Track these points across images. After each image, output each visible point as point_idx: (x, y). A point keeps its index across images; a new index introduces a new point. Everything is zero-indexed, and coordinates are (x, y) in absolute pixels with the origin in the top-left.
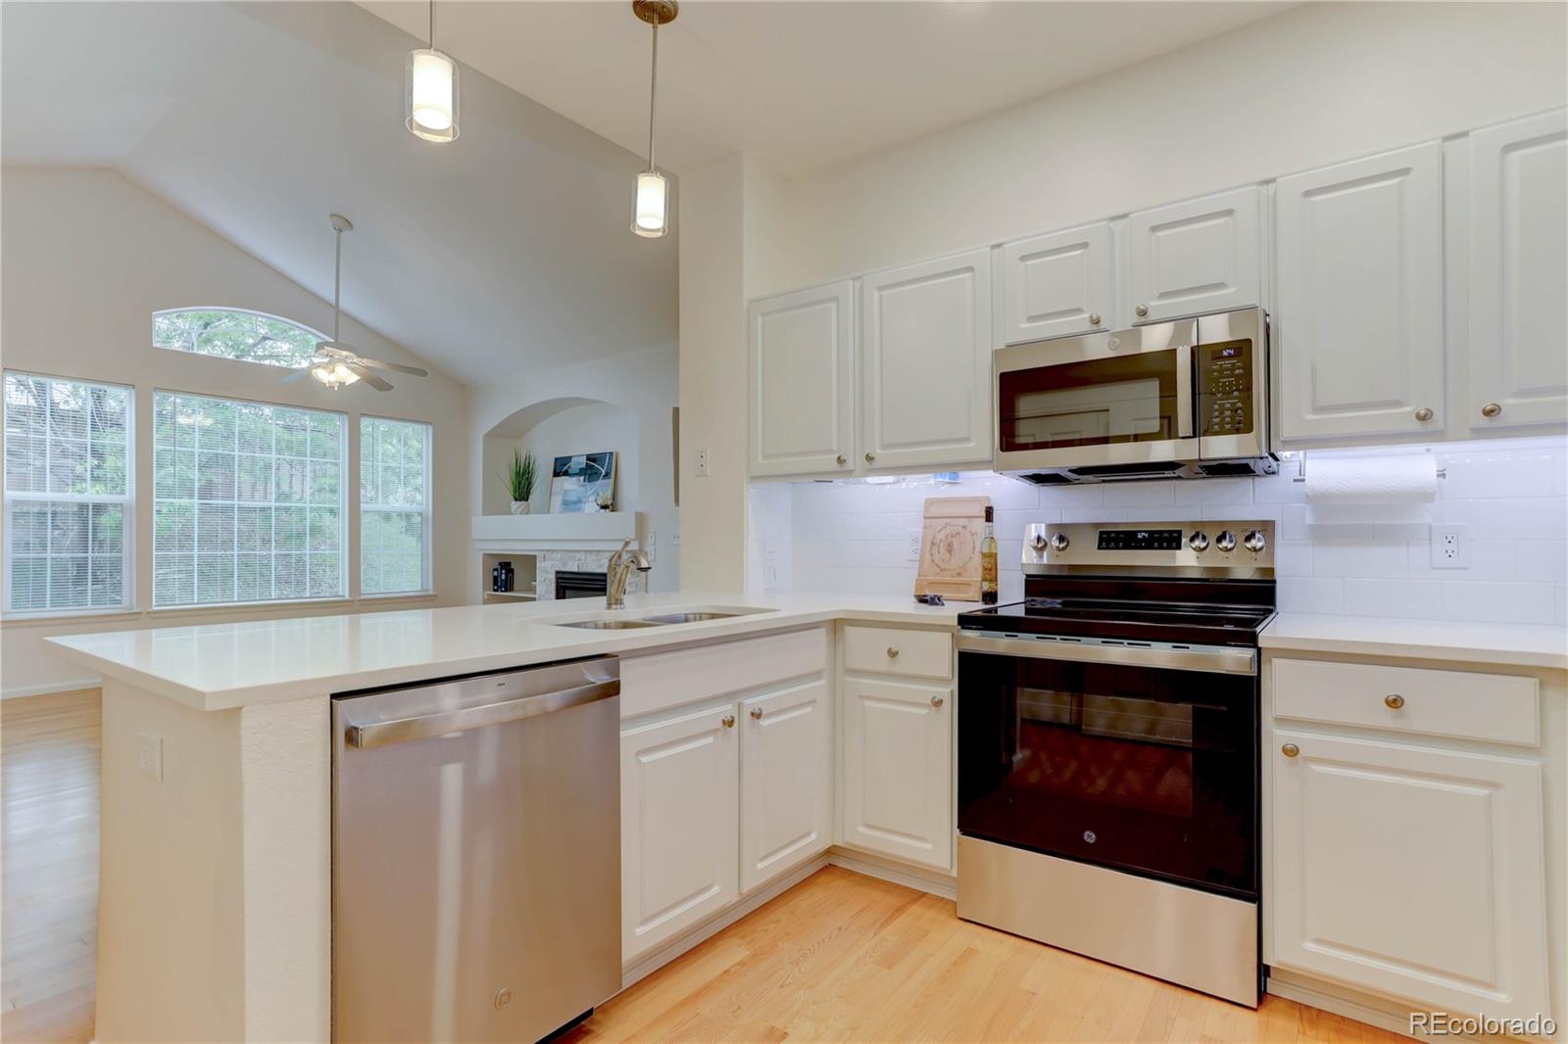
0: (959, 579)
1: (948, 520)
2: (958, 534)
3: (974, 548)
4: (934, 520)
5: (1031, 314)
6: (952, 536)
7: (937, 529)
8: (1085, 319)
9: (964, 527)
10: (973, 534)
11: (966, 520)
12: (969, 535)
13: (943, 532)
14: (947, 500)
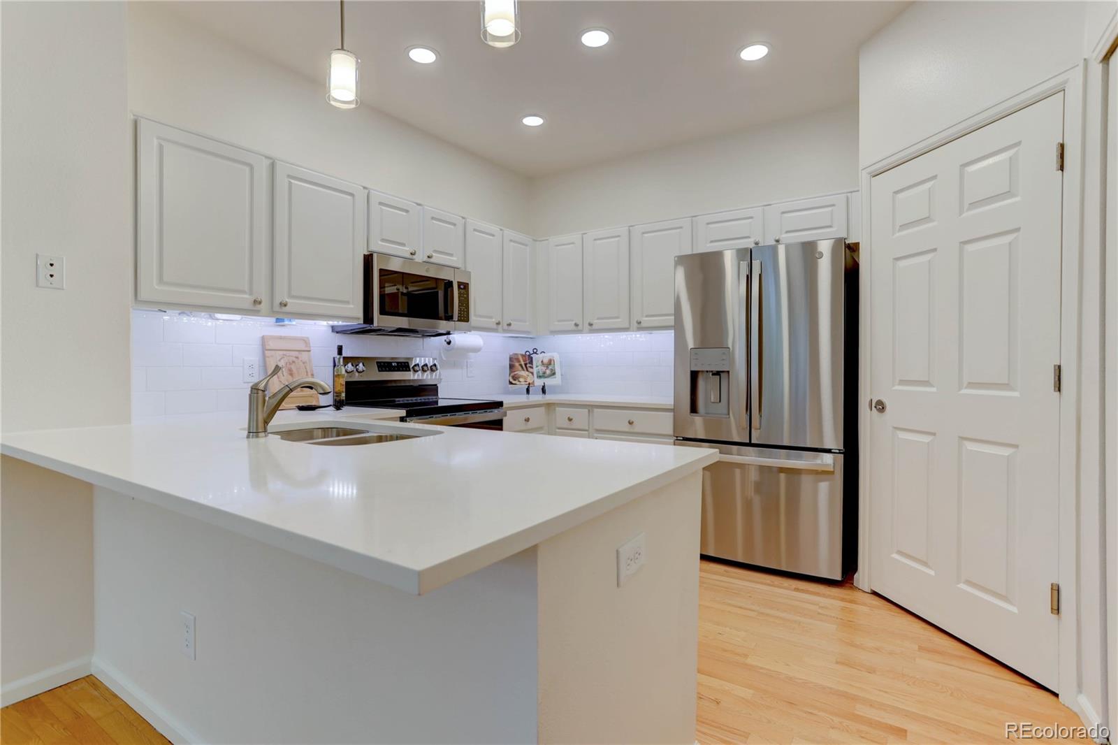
0: (301, 393)
1: (285, 352)
2: (294, 362)
3: (307, 372)
4: (273, 352)
5: (384, 238)
6: (290, 364)
7: (278, 359)
8: (406, 251)
9: (297, 358)
10: (304, 363)
11: (297, 353)
12: (301, 363)
13: (282, 361)
14: (281, 338)
